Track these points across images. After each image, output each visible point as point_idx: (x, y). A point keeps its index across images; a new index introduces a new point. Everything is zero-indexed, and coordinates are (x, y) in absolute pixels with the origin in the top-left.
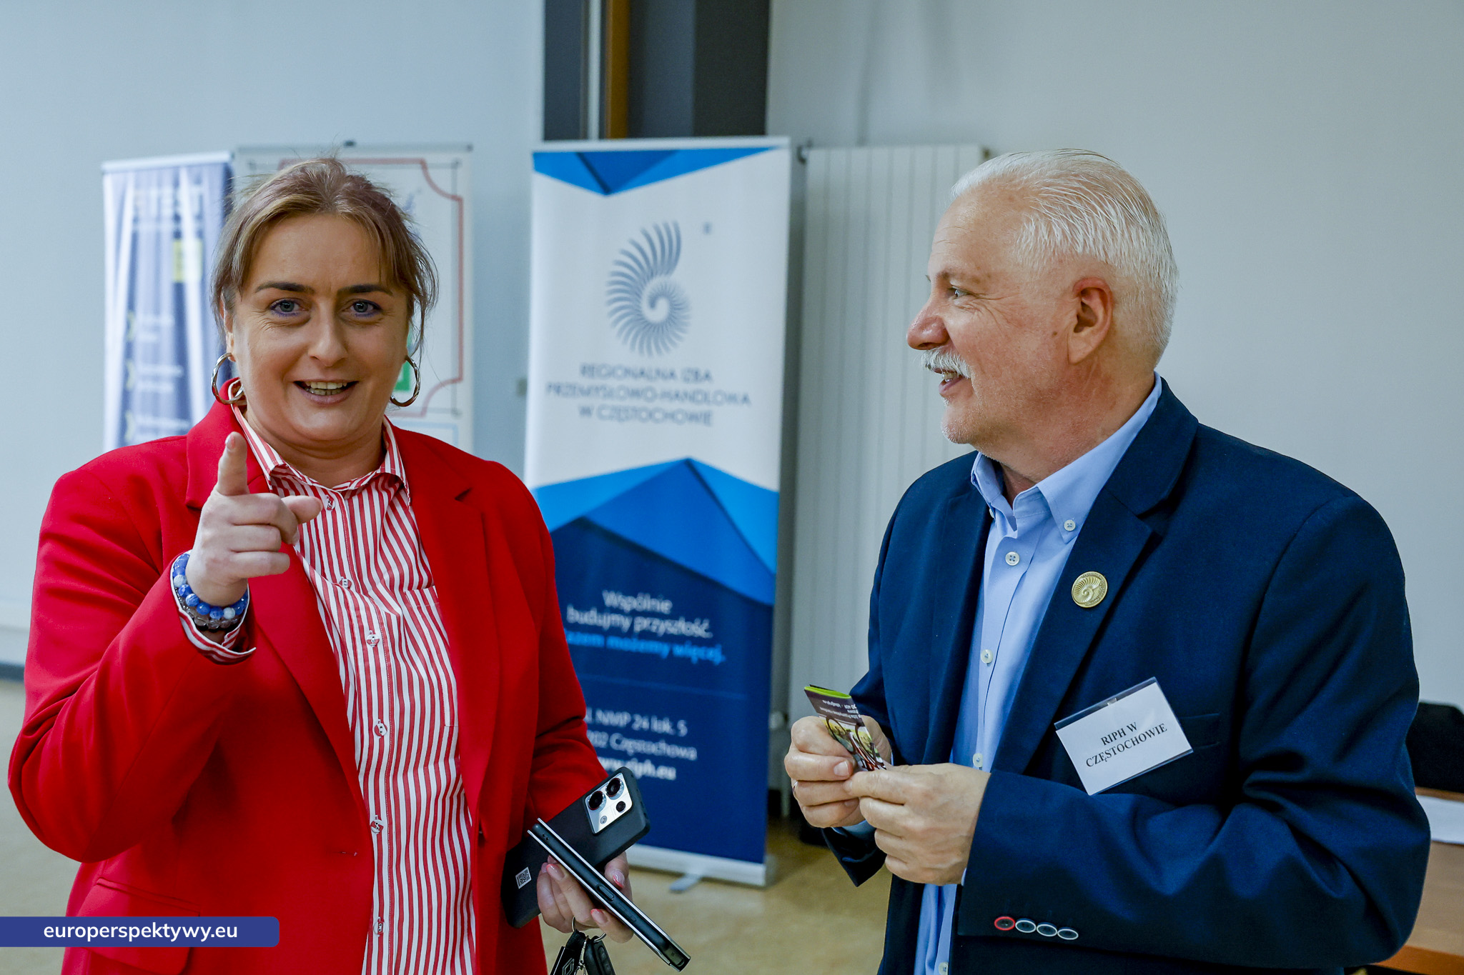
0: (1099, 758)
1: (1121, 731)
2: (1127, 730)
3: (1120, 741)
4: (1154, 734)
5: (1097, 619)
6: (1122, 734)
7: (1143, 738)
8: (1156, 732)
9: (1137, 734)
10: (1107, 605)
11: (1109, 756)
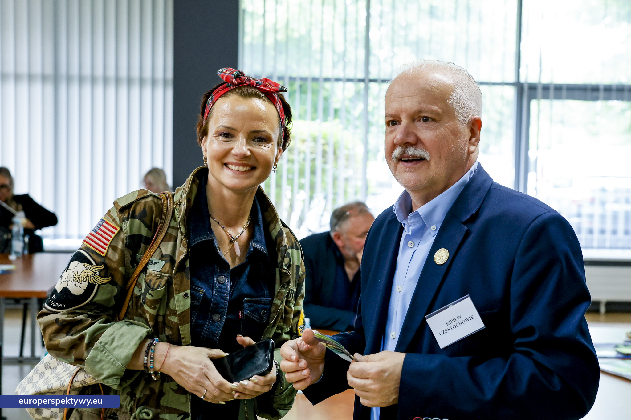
0: (445, 331)
1: (454, 319)
2: (457, 319)
3: (454, 323)
4: (468, 320)
5: (444, 269)
6: (455, 321)
7: (464, 322)
8: (469, 319)
9: (461, 320)
10: (448, 263)
11: (449, 330)
